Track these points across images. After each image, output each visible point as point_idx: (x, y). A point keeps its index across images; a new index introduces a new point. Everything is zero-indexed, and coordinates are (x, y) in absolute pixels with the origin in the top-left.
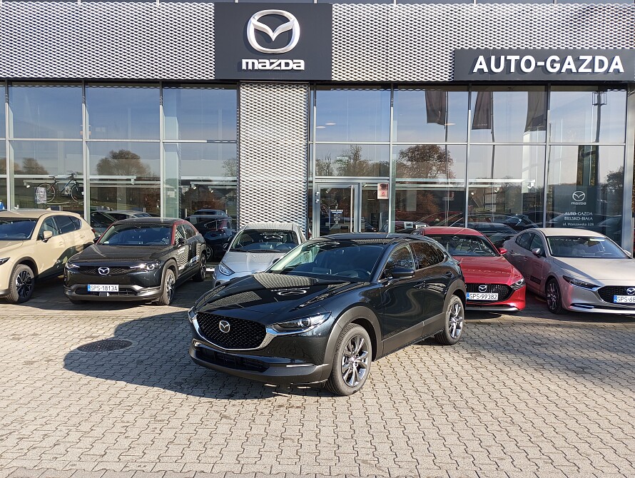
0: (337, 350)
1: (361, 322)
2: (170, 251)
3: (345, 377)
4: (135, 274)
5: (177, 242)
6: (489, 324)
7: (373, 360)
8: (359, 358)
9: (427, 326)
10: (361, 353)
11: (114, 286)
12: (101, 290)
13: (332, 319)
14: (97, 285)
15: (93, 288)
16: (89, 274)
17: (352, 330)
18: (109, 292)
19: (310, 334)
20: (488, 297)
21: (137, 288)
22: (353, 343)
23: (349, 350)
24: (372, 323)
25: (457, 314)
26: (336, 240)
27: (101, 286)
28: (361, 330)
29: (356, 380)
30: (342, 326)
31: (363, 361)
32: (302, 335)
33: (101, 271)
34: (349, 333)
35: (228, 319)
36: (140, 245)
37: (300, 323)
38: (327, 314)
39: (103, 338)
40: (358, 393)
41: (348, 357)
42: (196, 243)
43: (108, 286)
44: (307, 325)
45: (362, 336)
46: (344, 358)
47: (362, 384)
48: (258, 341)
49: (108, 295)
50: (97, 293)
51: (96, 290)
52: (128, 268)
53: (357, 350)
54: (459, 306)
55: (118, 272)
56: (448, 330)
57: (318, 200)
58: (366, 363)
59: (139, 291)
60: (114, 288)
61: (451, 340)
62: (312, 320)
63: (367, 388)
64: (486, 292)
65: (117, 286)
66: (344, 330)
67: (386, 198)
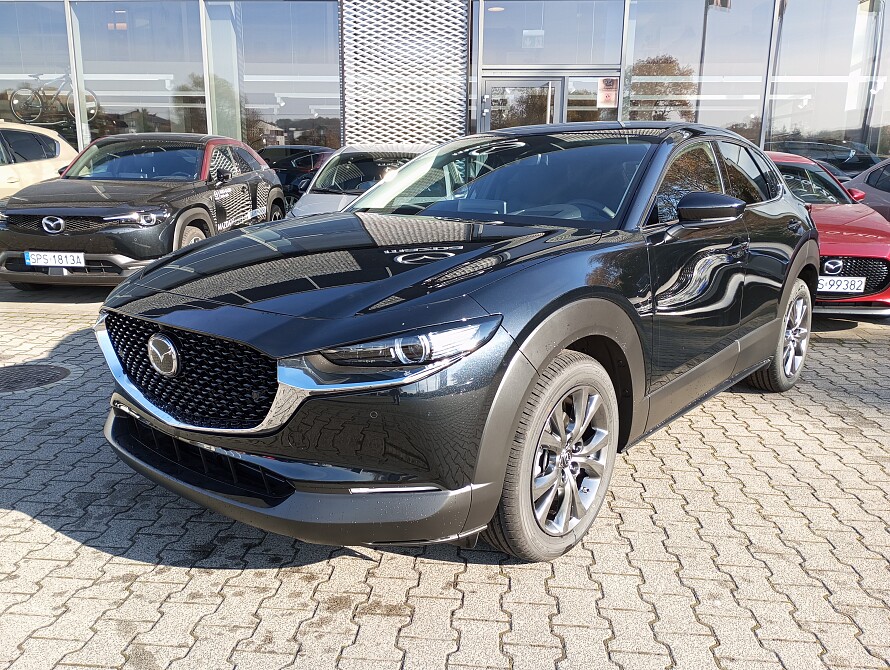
0: (518, 436)
1: (595, 347)
2: (198, 191)
3: (542, 512)
4: (115, 231)
5: (215, 177)
6: (841, 342)
7: (619, 451)
8: (585, 450)
9: (746, 352)
10: (589, 435)
11: (75, 255)
12: (51, 263)
13: (502, 340)
14: (42, 253)
15: (35, 258)
16: (26, 231)
17: (566, 372)
18: (67, 268)
19: (432, 385)
20: (844, 285)
21: (122, 259)
22: (569, 409)
23: (554, 430)
24: (623, 348)
25: (799, 321)
26: (521, 138)
27: (50, 255)
28: (592, 369)
29: (573, 513)
30: (537, 359)
31: (592, 456)
32: (404, 390)
33: (47, 225)
34: (557, 380)
35: (171, 333)
36: (141, 180)
37: (397, 351)
38: (491, 321)
39: (19, 361)
40: (577, 550)
41: (549, 452)
42: (258, 181)
43: (63, 254)
44: (418, 360)
45: (595, 388)
46: (539, 454)
47: (588, 522)
48: (258, 406)
49: (66, 272)
50: (44, 269)
51: (41, 263)
52: (100, 220)
53: (579, 427)
54: (805, 303)
55: (80, 227)
56: (781, 356)
57: (486, 111)
58: (602, 461)
59: (126, 267)
60: (78, 259)
61: (784, 381)
62: (437, 342)
63: (603, 533)
64: (839, 275)
65: (81, 255)
66: (540, 375)
67: (613, 106)
